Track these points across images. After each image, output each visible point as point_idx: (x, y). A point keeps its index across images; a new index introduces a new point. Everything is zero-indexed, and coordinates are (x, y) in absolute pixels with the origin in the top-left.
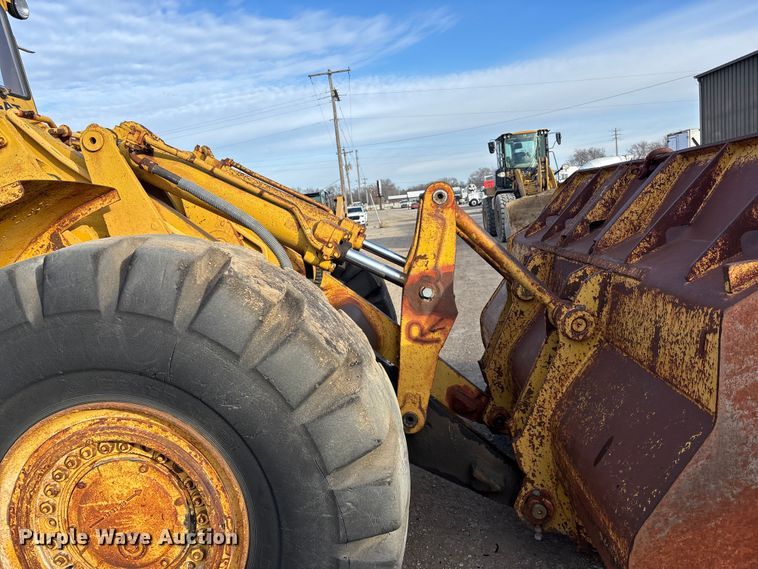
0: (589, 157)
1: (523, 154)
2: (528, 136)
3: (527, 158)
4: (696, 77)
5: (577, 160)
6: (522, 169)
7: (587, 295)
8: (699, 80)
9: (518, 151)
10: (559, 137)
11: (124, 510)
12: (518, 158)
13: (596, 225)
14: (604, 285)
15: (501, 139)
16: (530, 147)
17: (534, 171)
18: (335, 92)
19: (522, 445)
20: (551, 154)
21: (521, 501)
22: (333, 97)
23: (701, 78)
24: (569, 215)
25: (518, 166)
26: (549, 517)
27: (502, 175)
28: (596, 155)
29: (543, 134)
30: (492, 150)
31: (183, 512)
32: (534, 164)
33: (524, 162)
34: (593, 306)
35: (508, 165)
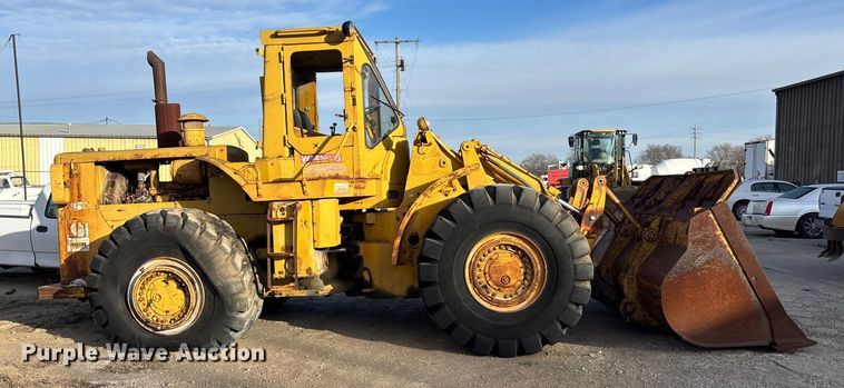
0: (664, 154)
1: (599, 151)
2: (608, 135)
3: (604, 155)
4: (774, 91)
5: (649, 156)
6: (598, 164)
7: (655, 224)
8: (777, 94)
9: (594, 147)
10: (635, 138)
11: (505, 268)
12: (596, 153)
13: (660, 202)
14: (661, 221)
15: (581, 135)
16: (608, 145)
17: (611, 167)
18: (402, 62)
19: (625, 282)
20: (626, 153)
21: (622, 306)
22: (398, 67)
23: (779, 92)
24: (648, 198)
25: (595, 161)
26: (633, 312)
27: (580, 168)
28: (671, 153)
29: (621, 134)
30: (571, 144)
31: (522, 270)
32: (610, 161)
33: (601, 158)
34: (657, 229)
35: (585, 160)
